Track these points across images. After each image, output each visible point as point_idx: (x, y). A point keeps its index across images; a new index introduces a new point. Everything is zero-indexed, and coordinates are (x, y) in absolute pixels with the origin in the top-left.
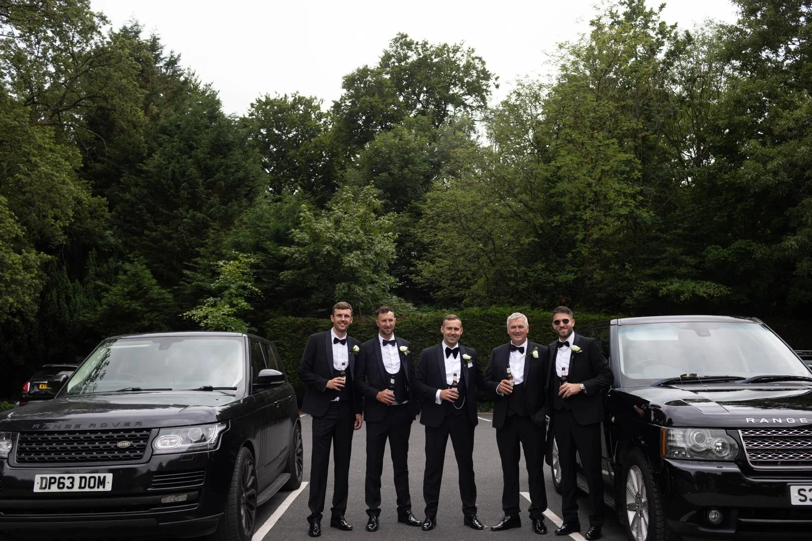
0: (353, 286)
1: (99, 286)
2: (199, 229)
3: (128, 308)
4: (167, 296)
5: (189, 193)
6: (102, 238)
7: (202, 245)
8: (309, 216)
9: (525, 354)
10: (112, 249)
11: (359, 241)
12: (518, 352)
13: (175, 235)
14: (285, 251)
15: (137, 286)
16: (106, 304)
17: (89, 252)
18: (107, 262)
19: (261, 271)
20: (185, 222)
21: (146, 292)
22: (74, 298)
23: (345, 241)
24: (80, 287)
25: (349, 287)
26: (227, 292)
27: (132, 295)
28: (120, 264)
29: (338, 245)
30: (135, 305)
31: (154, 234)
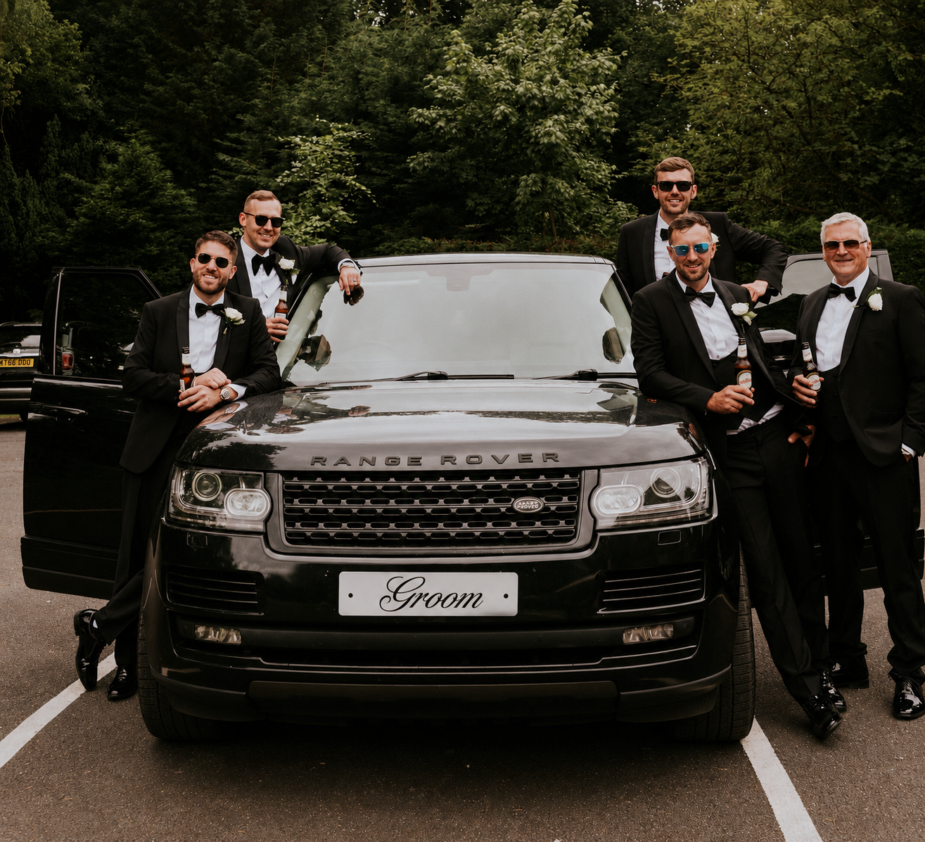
0: (551, 180)
1: (68, 182)
2: (242, 81)
3: (124, 222)
4: (188, 201)
5: (222, 16)
6: (71, 96)
7: (245, 110)
8: (467, 52)
9: (856, 302)
10: (86, 115)
11: (560, 96)
12: (843, 295)
13: (196, 92)
14: (420, 115)
15: (138, 183)
16: (85, 215)
17: (49, 123)
18: (78, 140)
19: (364, 154)
20: (216, 67)
21: (153, 195)
22: (25, 205)
23: (534, 97)
24: (33, 183)
25: (544, 182)
26: (309, 193)
27: (127, 199)
28: (100, 143)
29: (521, 104)
30: (137, 216)
31: (161, 89)
